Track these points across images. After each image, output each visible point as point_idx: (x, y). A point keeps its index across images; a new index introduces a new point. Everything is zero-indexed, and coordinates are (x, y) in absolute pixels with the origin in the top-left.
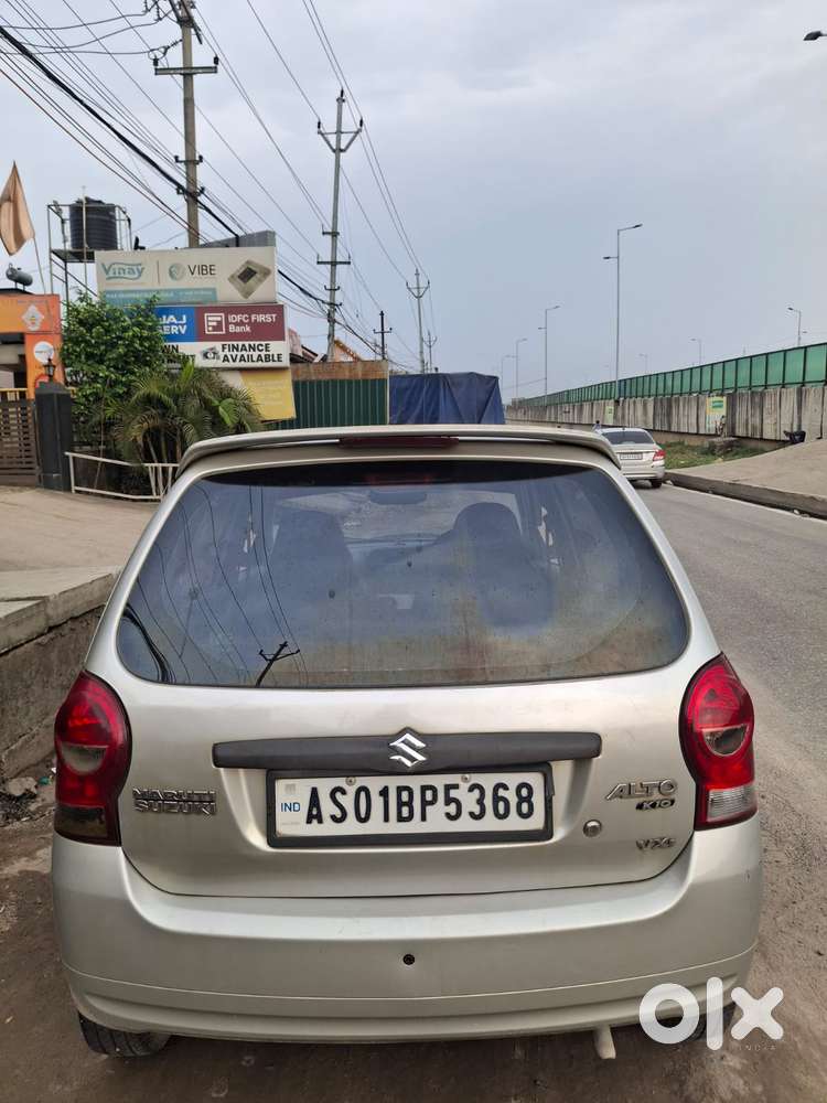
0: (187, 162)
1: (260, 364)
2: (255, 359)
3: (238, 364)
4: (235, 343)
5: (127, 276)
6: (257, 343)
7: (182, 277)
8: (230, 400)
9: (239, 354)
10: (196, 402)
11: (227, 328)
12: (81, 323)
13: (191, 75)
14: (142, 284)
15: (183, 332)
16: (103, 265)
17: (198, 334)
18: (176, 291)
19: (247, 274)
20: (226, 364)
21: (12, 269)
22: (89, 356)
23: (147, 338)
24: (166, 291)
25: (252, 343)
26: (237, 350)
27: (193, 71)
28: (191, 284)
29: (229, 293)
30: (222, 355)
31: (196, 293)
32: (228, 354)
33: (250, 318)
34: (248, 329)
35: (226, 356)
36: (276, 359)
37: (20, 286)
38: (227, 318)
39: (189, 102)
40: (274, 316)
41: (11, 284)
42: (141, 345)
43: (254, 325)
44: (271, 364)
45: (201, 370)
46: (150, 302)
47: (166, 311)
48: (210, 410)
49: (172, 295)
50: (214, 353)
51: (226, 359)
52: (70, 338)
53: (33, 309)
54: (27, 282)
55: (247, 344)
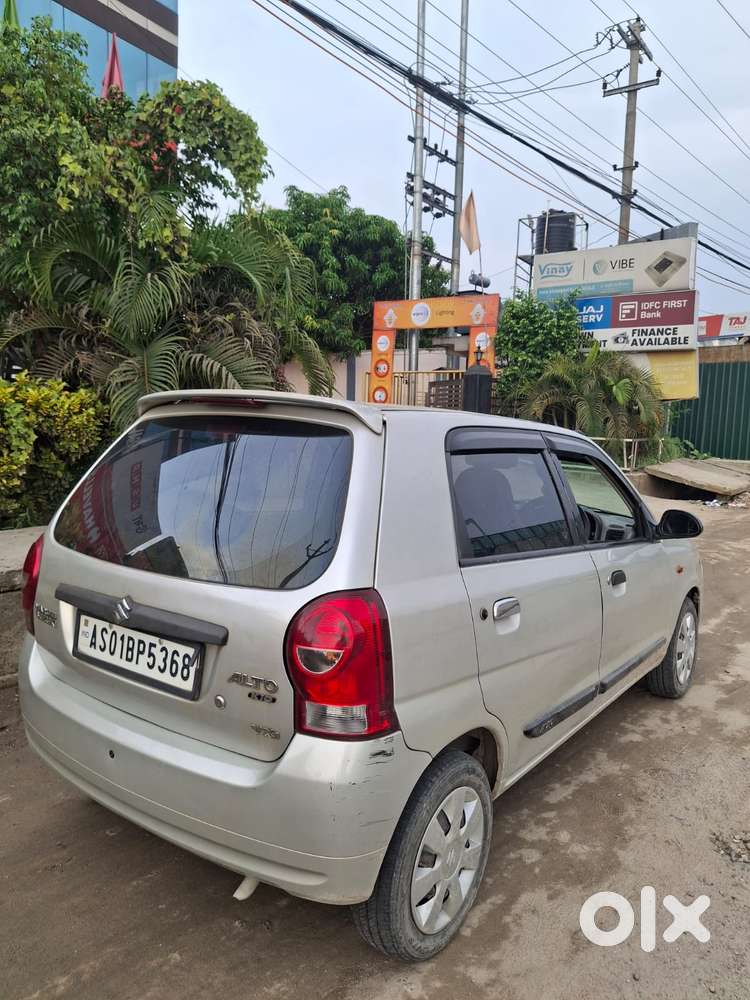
0: (623, 169)
1: (666, 347)
2: (662, 341)
3: (645, 347)
4: (645, 328)
5: (558, 274)
6: (665, 327)
7: (604, 272)
8: (627, 380)
9: (648, 338)
10: (593, 382)
11: (639, 315)
12: (515, 317)
13: (635, 91)
14: (569, 280)
15: (599, 320)
16: (540, 267)
17: (611, 321)
18: (597, 285)
19: (664, 264)
20: (635, 348)
21: (473, 275)
22: (516, 344)
23: (564, 327)
24: (589, 284)
25: (661, 328)
26: (646, 335)
27: (637, 87)
28: (612, 277)
29: (644, 282)
30: (631, 339)
31: (616, 285)
32: (637, 338)
33: (662, 304)
34: (658, 315)
35: (635, 340)
36: (682, 341)
37: (479, 289)
38: (640, 306)
39: (631, 115)
40: (685, 301)
41: (472, 287)
42: (558, 333)
43: (665, 312)
44: (677, 347)
45: (607, 354)
46: (573, 295)
47: (587, 302)
48: (604, 390)
49: (593, 287)
50: (625, 338)
51: (634, 343)
52: (504, 330)
53: (479, 307)
54: (486, 285)
55: (655, 328)
